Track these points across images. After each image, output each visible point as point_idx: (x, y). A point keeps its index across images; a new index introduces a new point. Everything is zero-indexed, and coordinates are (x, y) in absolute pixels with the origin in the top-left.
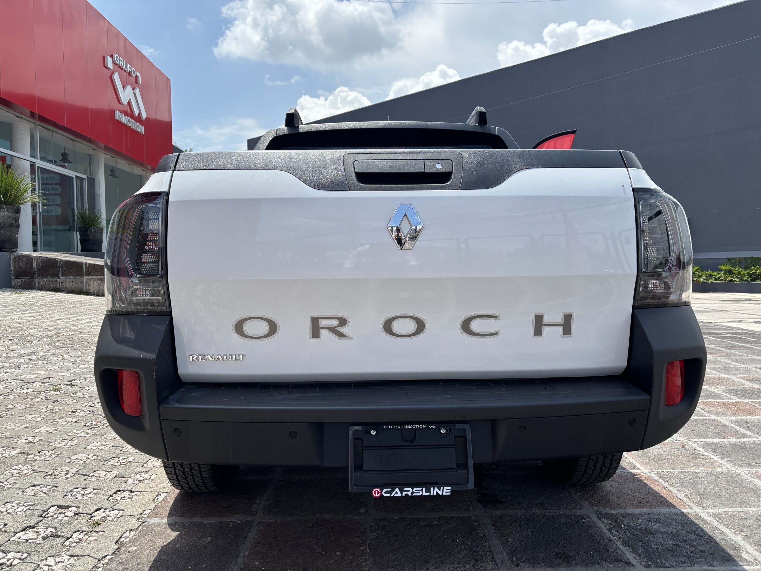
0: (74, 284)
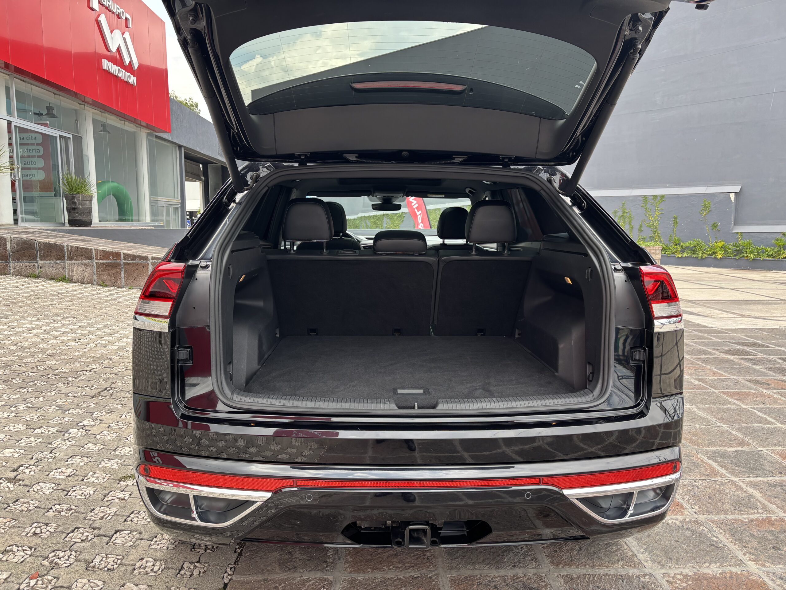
0: (54, 270)
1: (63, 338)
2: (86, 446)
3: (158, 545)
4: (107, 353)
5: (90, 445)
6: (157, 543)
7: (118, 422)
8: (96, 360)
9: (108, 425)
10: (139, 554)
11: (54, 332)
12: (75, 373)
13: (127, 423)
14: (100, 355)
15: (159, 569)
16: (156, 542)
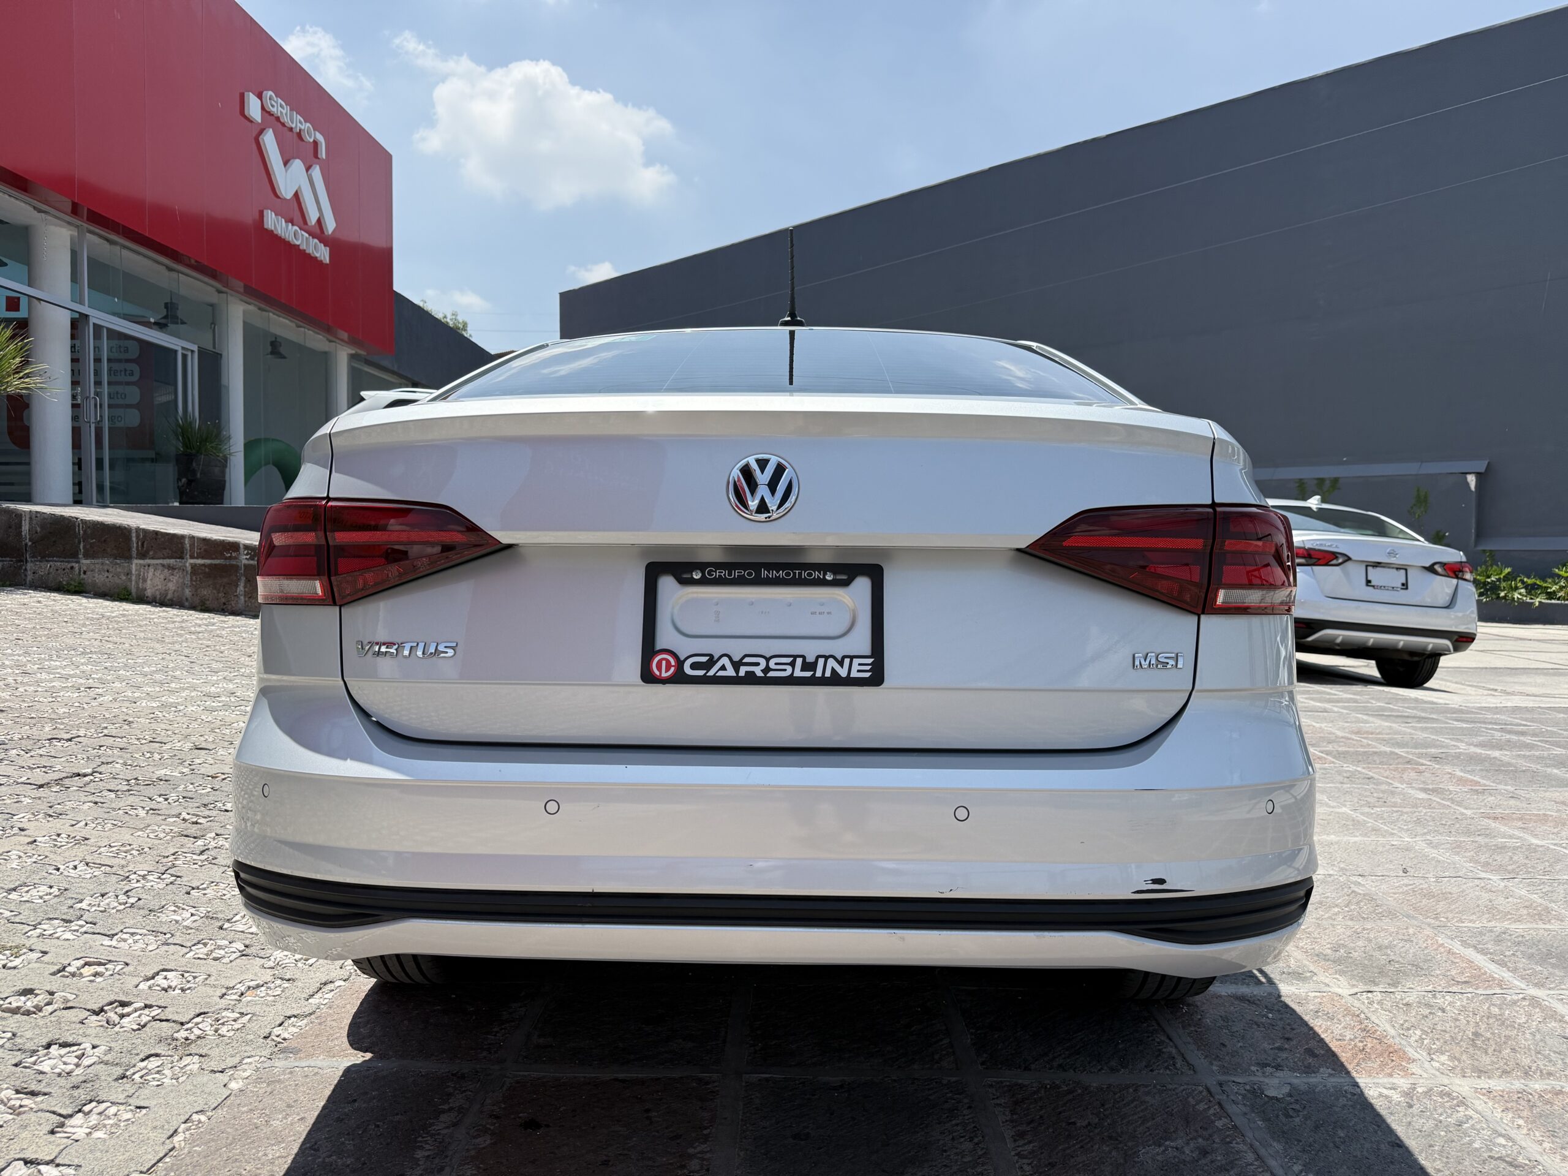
0: (110, 577)
1: (54, 684)
4: (131, 712)
9: (33, 839)
11: (43, 674)
12: (33, 743)
13: (77, 838)
14: (113, 715)
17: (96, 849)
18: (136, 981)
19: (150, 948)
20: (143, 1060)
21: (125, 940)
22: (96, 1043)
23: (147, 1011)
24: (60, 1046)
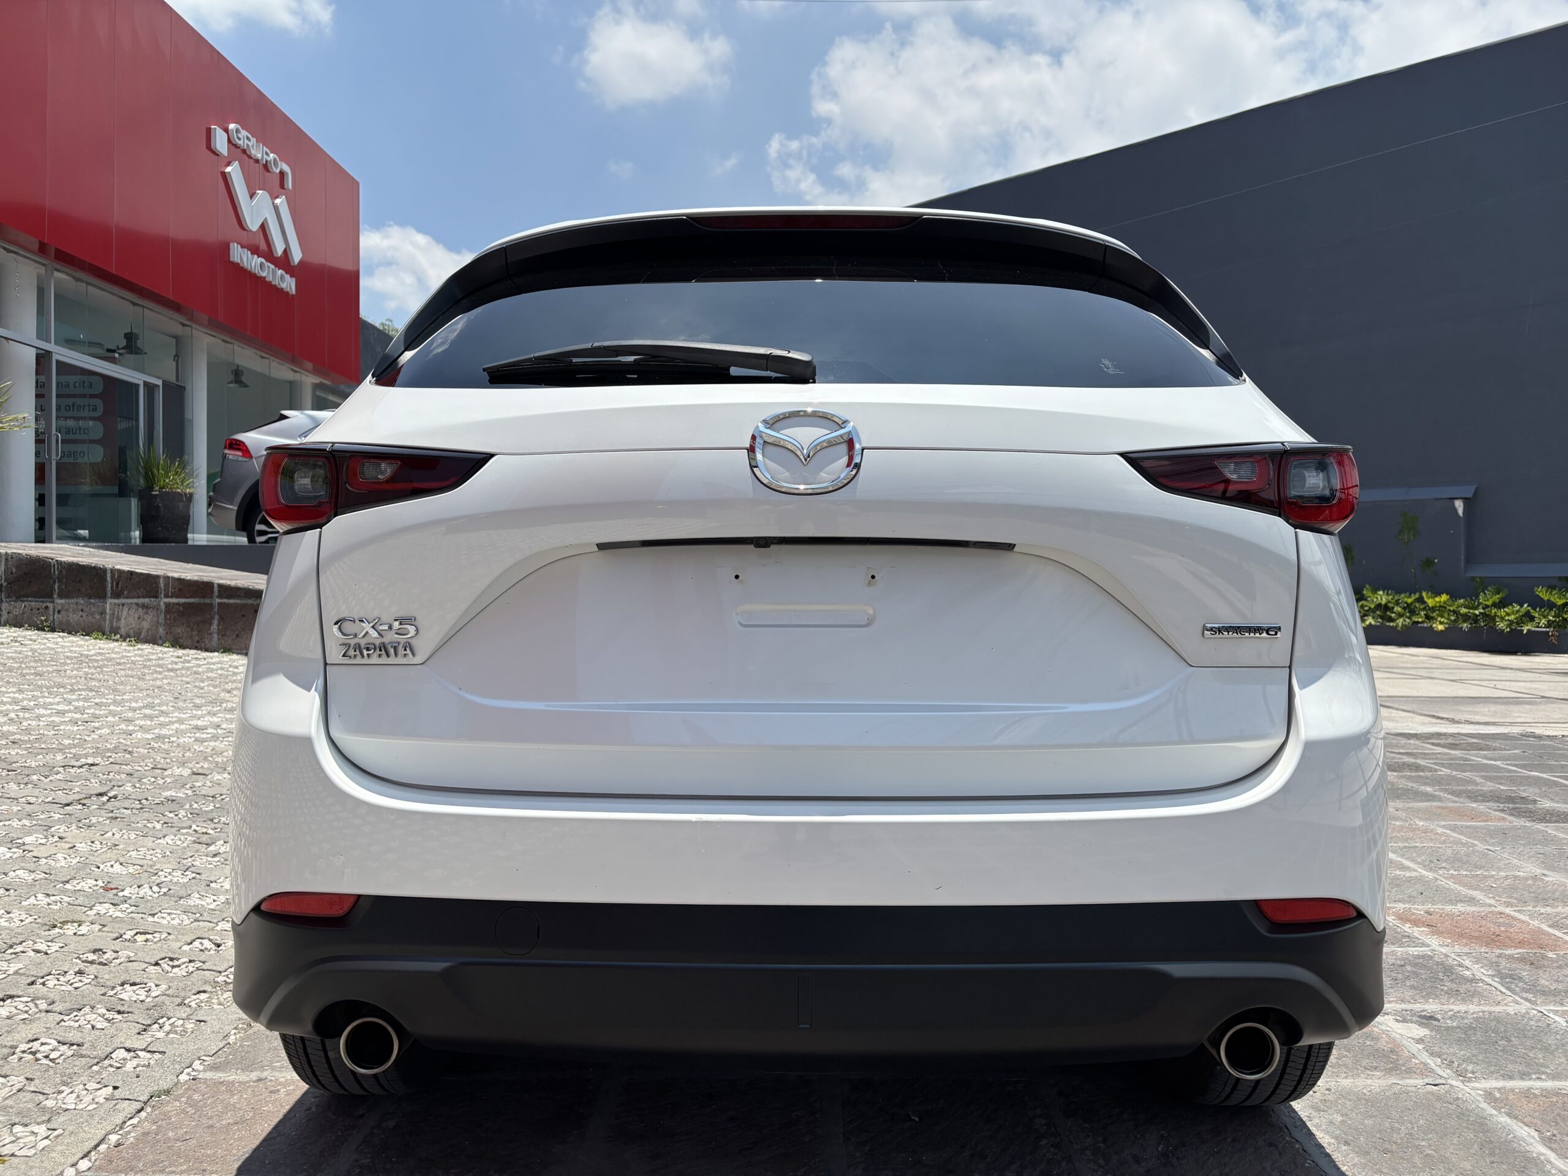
1: (52, 719)
2: (12, 873)
3: (77, 1021)
4: (129, 743)
5: (20, 873)
6: (77, 1018)
7: (93, 842)
8: (98, 752)
9: (72, 845)
10: (33, 1032)
11: (40, 710)
12: (49, 770)
13: (109, 844)
14: (113, 745)
15: (62, 1055)
16: (75, 1016)
17: (126, 853)
18: (178, 944)
19: (184, 923)
20: (195, 994)
21: (163, 918)
22: (159, 983)
23: (192, 964)
24: (132, 985)
